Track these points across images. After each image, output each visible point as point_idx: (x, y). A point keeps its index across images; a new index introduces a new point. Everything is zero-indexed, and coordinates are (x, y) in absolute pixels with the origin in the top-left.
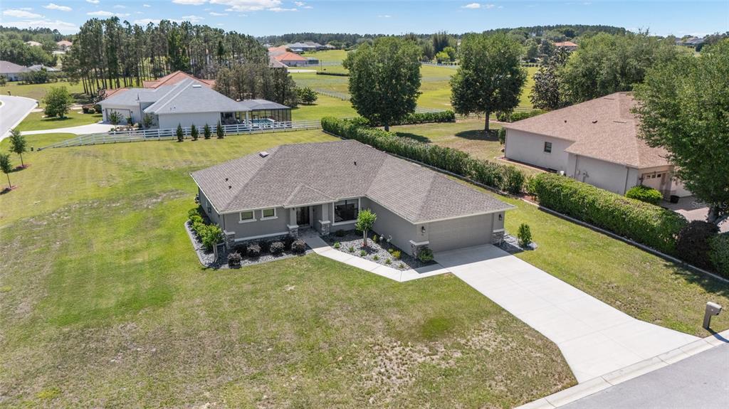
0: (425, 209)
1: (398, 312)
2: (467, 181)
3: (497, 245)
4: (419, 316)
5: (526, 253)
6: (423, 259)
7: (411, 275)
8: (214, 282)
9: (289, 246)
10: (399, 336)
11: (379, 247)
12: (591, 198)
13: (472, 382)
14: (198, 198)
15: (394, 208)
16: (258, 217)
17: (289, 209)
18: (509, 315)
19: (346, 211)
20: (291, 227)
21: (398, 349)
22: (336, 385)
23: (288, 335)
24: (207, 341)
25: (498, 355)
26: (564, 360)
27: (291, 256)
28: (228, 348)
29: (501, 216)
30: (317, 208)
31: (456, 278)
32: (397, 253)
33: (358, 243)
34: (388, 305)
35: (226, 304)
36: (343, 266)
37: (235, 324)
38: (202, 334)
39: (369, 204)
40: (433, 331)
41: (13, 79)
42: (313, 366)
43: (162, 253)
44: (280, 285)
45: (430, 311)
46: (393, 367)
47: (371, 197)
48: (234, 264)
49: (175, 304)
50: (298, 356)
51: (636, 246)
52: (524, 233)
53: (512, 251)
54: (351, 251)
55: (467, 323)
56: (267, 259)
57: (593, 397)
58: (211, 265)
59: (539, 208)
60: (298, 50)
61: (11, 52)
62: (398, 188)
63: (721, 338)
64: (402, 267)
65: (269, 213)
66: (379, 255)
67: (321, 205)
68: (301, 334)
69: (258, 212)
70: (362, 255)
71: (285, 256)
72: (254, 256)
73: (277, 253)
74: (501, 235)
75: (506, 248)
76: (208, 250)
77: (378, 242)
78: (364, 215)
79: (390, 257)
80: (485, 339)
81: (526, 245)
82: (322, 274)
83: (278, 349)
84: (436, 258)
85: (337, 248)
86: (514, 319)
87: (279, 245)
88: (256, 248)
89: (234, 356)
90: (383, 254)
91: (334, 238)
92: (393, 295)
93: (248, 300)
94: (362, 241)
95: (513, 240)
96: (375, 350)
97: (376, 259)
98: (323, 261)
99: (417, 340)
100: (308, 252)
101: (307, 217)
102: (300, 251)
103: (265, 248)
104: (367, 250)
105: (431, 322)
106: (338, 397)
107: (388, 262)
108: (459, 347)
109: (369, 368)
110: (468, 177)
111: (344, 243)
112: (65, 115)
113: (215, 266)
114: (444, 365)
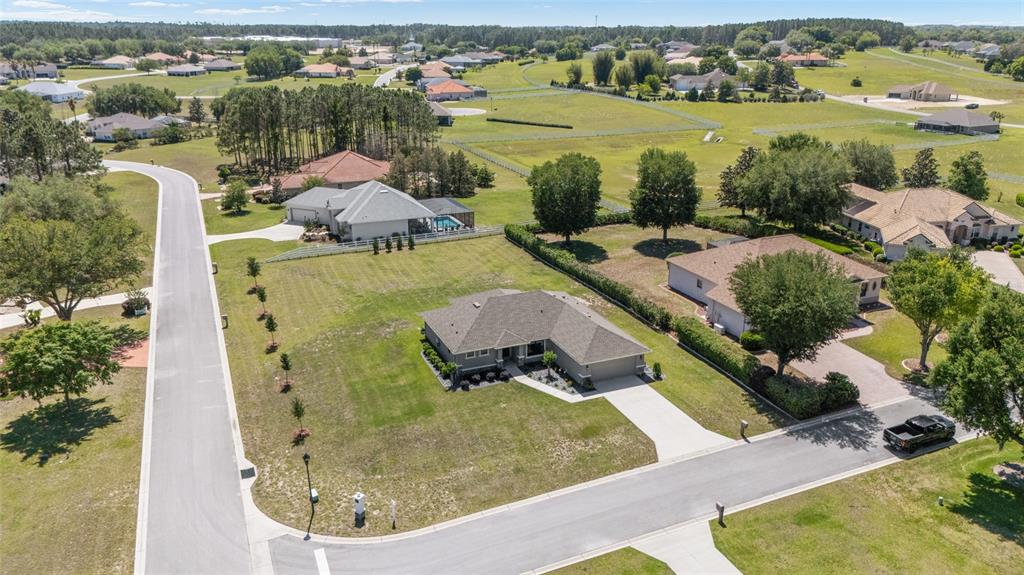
0: (589, 354)
1: (569, 422)
2: (631, 313)
3: (639, 376)
4: (581, 425)
5: (657, 383)
6: (586, 387)
7: (578, 398)
8: (455, 400)
9: (498, 374)
10: (569, 436)
11: (558, 377)
12: (708, 342)
13: (605, 460)
14: (423, 330)
15: (568, 351)
16: (477, 355)
17: (497, 351)
18: (633, 425)
19: (536, 348)
20: (499, 361)
21: (567, 443)
22: (535, 460)
23: (507, 435)
24: (462, 436)
25: (620, 447)
26: (655, 451)
27: (500, 382)
28: (475, 440)
29: (641, 357)
30: (515, 349)
31: (607, 401)
32: (570, 382)
33: (544, 373)
34: (563, 418)
35: (467, 415)
36: (535, 391)
37: (475, 427)
38: (459, 432)
39: (552, 346)
40: (587, 433)
41: (142, 136)
42: (523, 450)
43: (415, 379)
44: (497, 403)
45: (588, 422)
46: (564, 452)
47: (553, 339)
48: (465, 388)
49: (437, 414)
50: (514, 445)
51: (732, 380)
52: (657, 368)
53: (647, 380)
54: (540, 379)
55: (608, 429)
56: (485, 384)
57: (664, 468)
58: (450, 388)
59: (679, 345)
60: (459, 67)
61: (134, 100)
62: (572, 334)
63: (747, 441)
64: (573, 392)
65: (484, 352)
66: (558, 383)
67: (518, 347)
68: (513, 433)
69: (477, 352)
70: (547, 383)
71: (496, 382)
72: (476, 383)
73: (491, 380)
74: (642, 369)
75: (646, 380)
76: (446, 376)
77: (557, 372)
78: (547, 355)
79: (565, 384)
80: (616, 438)
81: (658, 377)
82: (522, 396)
83: (502, 442)
84: (595, 386)
85: (530, 376)
86: (636, 428)
87: (491, 374)
88: (477, 377)
89: (480, 444)
90: (561, 382)
91: (528, 368)
92: (566, 411)
93: (479, 412)
94: (546, 371)
95: (650, 372)
96: (555, 443)
97: (556, 386)
98: (522, 386)
99: (578, 438)
100: (511, 379)
101: (509, 354)
102: (506, 379)
103: (483, 375)
104: (550, 379)
105: (587, 428)
106: (536, 465)
107: (564, 389)
108: (601, 442)
109: (552, 452)
110: (631, 309)
111: (534, 373)
112: (243, 209)
113: (453, 388)
114: (591, 451)
